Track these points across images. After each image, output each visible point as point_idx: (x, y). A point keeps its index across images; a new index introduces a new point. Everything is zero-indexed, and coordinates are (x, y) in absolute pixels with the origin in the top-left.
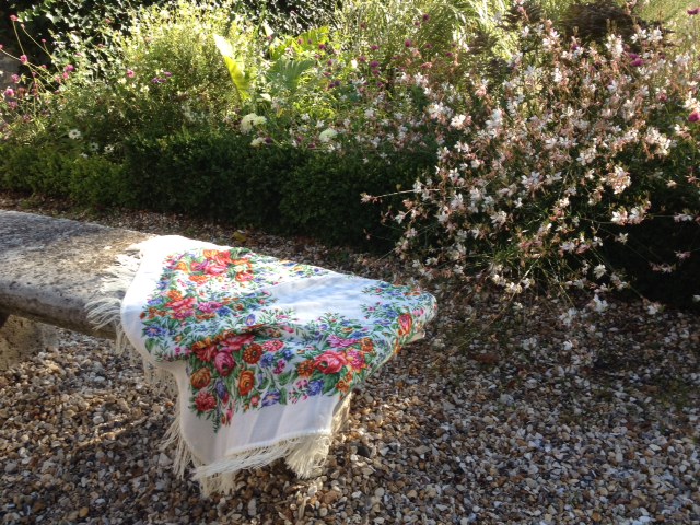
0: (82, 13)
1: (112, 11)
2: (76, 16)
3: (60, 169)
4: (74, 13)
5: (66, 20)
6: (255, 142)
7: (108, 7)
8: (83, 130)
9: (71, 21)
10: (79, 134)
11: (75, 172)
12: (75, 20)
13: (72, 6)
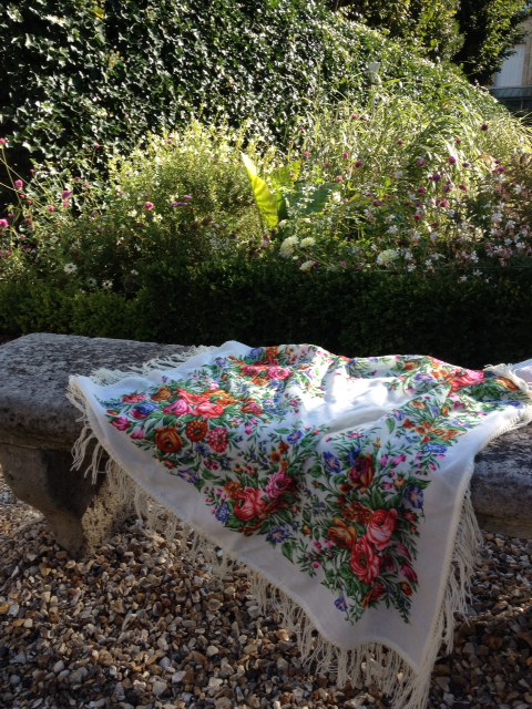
0: (60, 143)
1: (89, 143)
2: (53, 147)
3: (59, 306)
4: (52, 143)
5: (44, 150)
6: (305, 266)
7: (86, 138)
8: (78, 263)
9: (48, 151)
10: (75, 267)
11: (77, 310)
12: (53, 151)
13: (51, 135)
